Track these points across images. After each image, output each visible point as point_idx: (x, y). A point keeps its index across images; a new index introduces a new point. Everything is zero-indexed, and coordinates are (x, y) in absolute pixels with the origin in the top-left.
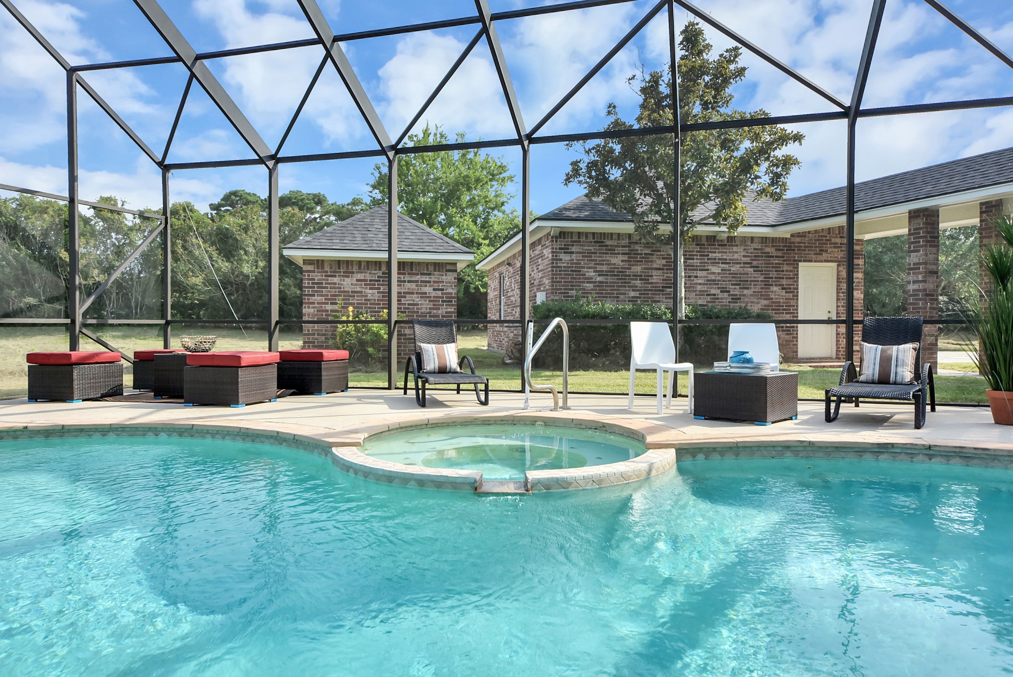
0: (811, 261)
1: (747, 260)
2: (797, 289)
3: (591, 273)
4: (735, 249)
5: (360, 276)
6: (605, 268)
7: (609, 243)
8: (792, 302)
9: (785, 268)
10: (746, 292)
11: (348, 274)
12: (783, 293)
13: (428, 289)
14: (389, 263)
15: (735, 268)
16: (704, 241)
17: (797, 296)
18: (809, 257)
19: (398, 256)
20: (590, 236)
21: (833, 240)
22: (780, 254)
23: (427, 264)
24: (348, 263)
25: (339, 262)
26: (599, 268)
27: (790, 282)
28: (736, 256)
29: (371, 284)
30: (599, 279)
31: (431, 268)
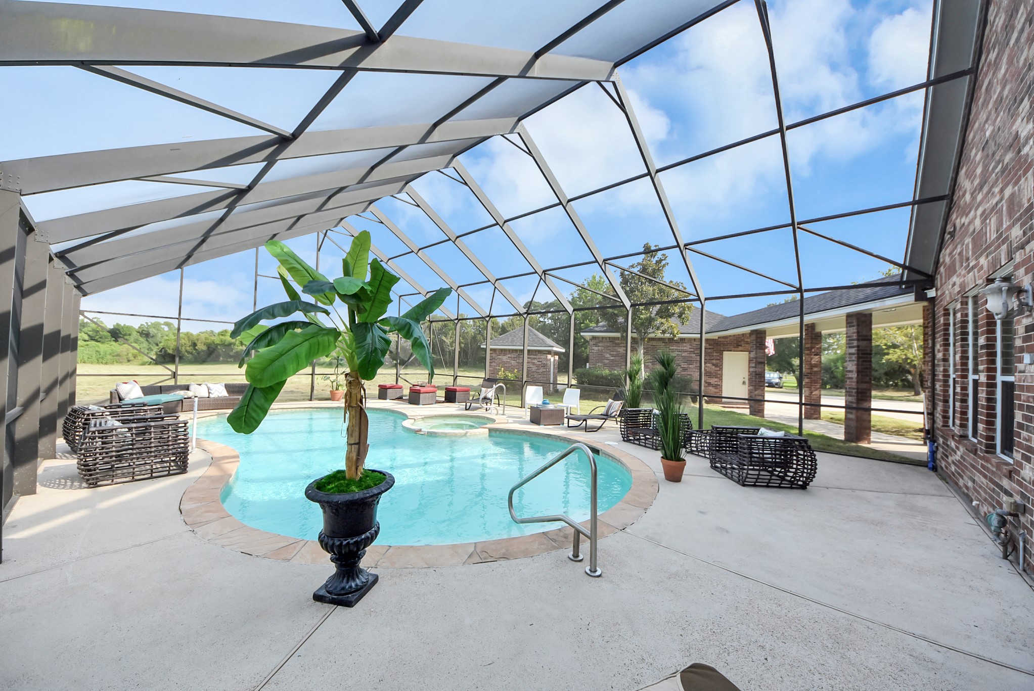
0: (731, 351)
1: (692, 350)
2: (722, 365)
3: (608, 356)
4: (684, 344)
5: (509, 356)
6: (614, 353)
7: (617, 342)
8: (719, 372)
9: (715, 354)
10: (691, 366)
11: (505, 355)
12: (713, 367)
13: (535, 361)
14: (522, 351)
15: (684, 354)
16: (667, 341)
17: (722, 369)
18: (729, 349)
19: (527, 348)
20: (608, 339)
21: (746, 340)
22: (711, 347)
23: (536, 351)
24: (505, 350)
25: (502, 350)
26: (612, 353)
27: (718, 362)
28: (685, 348)
29: (514, 359)
30: (612, 358)
31: (537, 353)
